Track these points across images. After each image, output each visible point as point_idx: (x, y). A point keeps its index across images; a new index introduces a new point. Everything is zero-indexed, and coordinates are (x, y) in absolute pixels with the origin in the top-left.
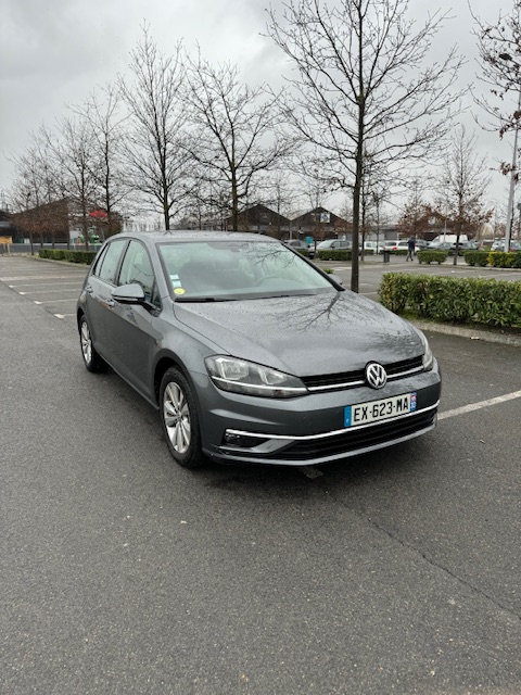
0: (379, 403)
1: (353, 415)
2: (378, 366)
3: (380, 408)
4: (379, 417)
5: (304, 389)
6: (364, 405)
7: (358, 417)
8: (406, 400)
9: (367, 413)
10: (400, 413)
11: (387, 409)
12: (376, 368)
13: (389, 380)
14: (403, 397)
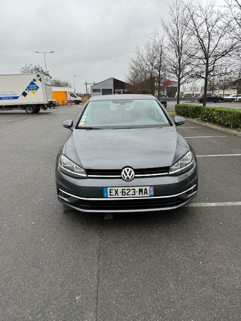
0: (126, 188)
1: (109, 192)
2: (130, 169)
3: (127, 191)
4: (126, 196)
5: (86, 176)
6: (116, 189)
7: (112, 194)
8: (146, 189)
9: (118, 192)
10: (141, 195)
11: (132, 192)
12: (128, 170)
13: (135, 177)
14: (144, 188)
